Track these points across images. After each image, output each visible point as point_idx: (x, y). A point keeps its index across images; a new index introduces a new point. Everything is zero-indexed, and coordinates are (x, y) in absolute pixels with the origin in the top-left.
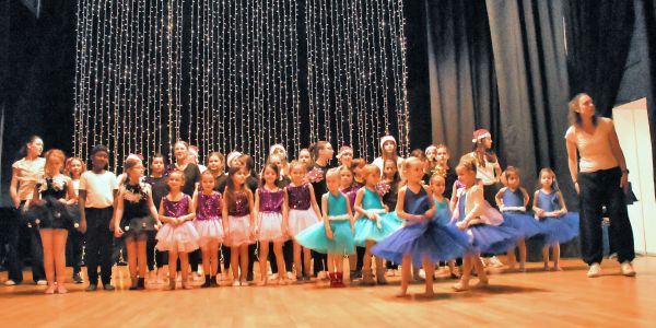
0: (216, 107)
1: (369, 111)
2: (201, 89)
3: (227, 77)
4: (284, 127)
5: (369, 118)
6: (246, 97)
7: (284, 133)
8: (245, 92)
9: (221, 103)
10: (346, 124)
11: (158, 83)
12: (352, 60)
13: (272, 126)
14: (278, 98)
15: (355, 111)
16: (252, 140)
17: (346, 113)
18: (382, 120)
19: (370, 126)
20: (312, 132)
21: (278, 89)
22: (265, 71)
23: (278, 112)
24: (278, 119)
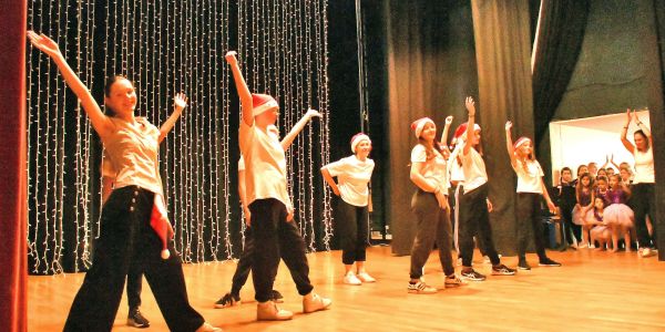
0: (137, 70)
1: (295, 95)
2: (119, 42)
3: (151, 34)
4: (213, 104)
5: (295, 103)
6: (171, 63)
7: (213, 111)
8: (171, 56)
9: (144, 65)
11: (63, 27)
12: (281, 36)
13: (200, 102)
14: (207, 69)
15: (282, 93)
18: (306, 105)
19: (295, 111)
21: (207, 56)
22: (194, 34)
23: (206, 85)
24: (206, 93)
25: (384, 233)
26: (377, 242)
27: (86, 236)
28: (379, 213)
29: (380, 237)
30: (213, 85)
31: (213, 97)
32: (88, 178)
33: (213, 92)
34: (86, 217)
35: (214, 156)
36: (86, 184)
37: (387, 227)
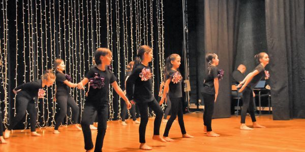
1: (142, 16)
4: (90, 21)
5: (142, 21)
7: (90, 25)
10: (129, 23)
13: (81, 19)
15: (134, 14)
16: (67, 28)
17: (129, 15)
18: (149, 22)
19: (142, 26)
20: (108, 27)
23: (85, 8)
24: (85, 14)
25: (197, 104)
26: (193, 110)
27: (6, 107)
28: (195, 92)
29: (195, 107)
30: (89, 9)
31: (90, 16)
32: (6, 69)
33: (89, 12)
34: (6, 95)
35: (91, 55)
36: (6, 73)
37: (200, 101)
